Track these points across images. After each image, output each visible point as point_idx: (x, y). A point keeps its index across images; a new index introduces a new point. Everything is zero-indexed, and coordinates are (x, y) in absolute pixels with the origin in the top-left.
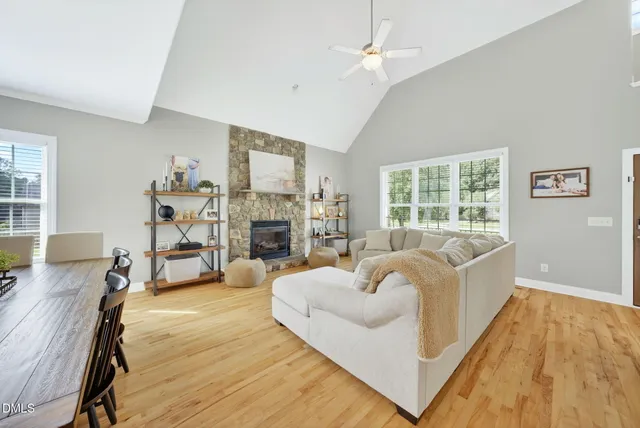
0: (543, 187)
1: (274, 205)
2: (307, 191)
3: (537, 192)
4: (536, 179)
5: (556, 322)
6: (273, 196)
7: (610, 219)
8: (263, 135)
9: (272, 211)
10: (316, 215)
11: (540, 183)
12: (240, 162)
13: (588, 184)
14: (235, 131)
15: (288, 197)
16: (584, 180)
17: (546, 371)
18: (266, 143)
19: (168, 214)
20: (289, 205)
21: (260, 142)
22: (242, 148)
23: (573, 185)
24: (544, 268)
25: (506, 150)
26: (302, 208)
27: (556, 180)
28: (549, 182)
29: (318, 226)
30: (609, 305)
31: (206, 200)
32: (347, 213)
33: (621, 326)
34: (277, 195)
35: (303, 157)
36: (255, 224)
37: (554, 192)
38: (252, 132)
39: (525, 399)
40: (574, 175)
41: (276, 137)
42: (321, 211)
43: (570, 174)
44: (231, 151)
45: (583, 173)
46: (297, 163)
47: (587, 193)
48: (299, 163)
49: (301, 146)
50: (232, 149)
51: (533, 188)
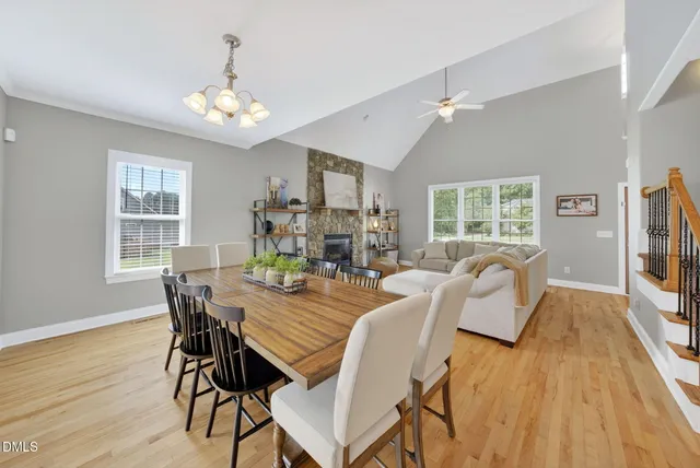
0: (566, 208)
1: (341, 219)
2: (364, 206)
3: (561, 212)
4: (561, 201)
5: (577, 305)
6: (340, 212)
7: (611, 232)
8: (333, 157)
9: (339, 225)
10: (372, 229)
11: (563, 204)
12: (317, 181)
13: (596, 206)
14: (312, 154)
15: (351, 212)
16: (594, 204)
17: (575, 326)
18: (335, 164)
19: (269, 227)
20: (351, 219)
21: (331, 163)
22: (318, 169)
23: (587, 207)
24: (567, 270)
25: (538, 178)
26: (361, 222)
27: (575, 202)
28: (570, 204)
29: (373, 239)
30: (611, 295)
31: (292, 215)
32: (398, 226)
33: (618, 306)
34: (343, 210)
35: (362, 175)
36: (326, 237)
37: (573, 212)
38: (325, 154)
39: (566, 337)
40: (587, 200)
41: (342, 159)
42: (376, 225)
43: (585, 198)
44: (309, 172)
45: (594, 198)
46: (358, 181)
47: (595, 214)
48: (359, 181)
49: (360, 166)
50: (310, 170)
51: (558, 208)
